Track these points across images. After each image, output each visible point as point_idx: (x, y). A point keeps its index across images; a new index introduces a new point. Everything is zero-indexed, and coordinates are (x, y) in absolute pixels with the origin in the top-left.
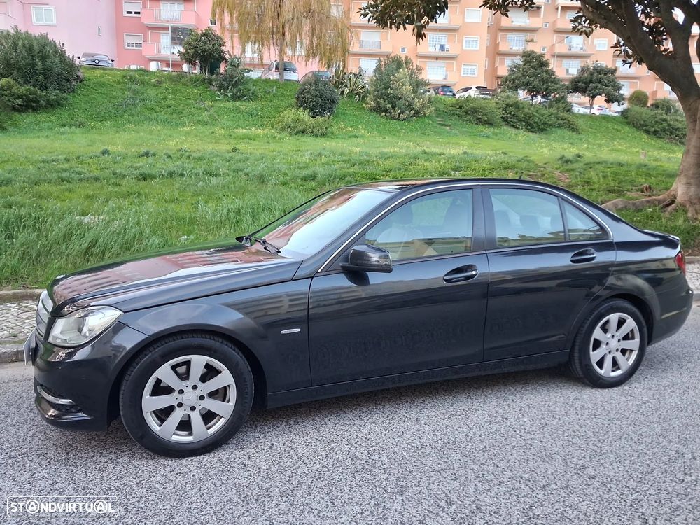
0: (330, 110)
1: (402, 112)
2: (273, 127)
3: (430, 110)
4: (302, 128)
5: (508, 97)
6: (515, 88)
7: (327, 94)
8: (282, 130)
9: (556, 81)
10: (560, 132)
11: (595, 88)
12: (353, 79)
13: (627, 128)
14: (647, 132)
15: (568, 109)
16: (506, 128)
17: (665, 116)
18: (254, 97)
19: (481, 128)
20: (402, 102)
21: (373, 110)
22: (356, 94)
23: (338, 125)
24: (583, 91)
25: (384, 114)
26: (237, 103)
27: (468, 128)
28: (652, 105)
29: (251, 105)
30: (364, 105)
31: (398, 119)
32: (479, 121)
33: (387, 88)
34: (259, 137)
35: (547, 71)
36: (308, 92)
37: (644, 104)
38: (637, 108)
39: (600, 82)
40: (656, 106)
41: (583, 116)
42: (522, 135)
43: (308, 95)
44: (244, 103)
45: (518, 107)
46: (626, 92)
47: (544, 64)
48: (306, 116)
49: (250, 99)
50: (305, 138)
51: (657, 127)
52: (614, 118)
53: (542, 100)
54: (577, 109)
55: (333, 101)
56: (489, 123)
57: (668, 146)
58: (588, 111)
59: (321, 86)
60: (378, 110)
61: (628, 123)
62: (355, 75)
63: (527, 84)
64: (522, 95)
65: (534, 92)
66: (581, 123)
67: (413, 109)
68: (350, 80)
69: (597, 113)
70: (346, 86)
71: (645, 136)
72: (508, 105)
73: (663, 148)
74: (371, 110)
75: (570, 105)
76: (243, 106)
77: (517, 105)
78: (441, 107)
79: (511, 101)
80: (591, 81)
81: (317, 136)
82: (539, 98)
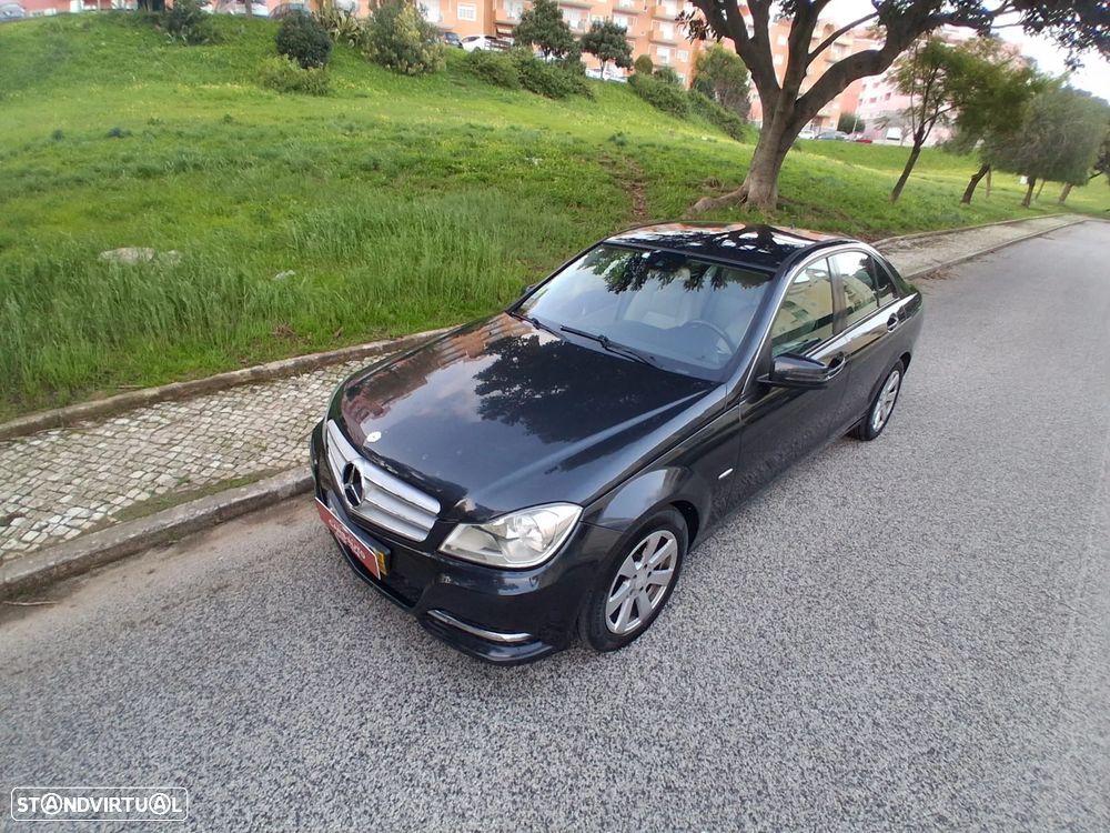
0: (323, 57)
1: (410, 65)
2: (252, 80)
3: (441, 64)
4: (293, 83)
5: (523, 53)
6: (528, 42)
7: (318, 37)
8: (267, 85)
9: (570, 36)
10: (577, 98)
11: (607, 49)
12: (344, 18)
13: (635, 98)
14: (653, 103)
15: (581, 71)
16: (525, 92)
17: (667, 86)
18: (217, 39)
19: (499, 91)
20: (410, 51)
21: (374, 60)
22: (350, 38)
23: (337, 79)
24: (594, 51)
25: (389, 66)
26: (198, 48)
27: (486, 89)
28: (656, 73)
29: (216, 51)
30: (363, 53)
31: (406, 73)
32: (496, 82)
33: (391, 33)
34: (239, 95)
35: (561, 24)
36: (292, 34)
37: (649, 72)
38: (643, 75)
39: (611, 43)
40: (660, 74)
41: (595, 80)
42: (544, 103)
43: (293, 38)
44: (206, 48)
45: (534, 66)
46: (635, 56)
47: (558, 15)
48: (294, 65)
49: (212, 43)
50: (299, 98)
51: (662, 99)
52: (623, 85)
53: (555, 58)
54: (590, 73)
55: (326, 47)
56: (506, 84)
57: (671, 120)
58: (598, 75)
59: (308, 26)
60: (383, 61)
61: (636, 92)
62: (345, 12)
63: (542, 37)
64: (536, 50)
65: (547, 47)
66: (595, 89)
67: (422, 62)
68: (340, 19)
69: (606, 77)
70: (336, 26)
71: (651, 107)
72: (524, 63)
73: (666, 122)
74: (371, 60)
75: (583, 67)
76: (204, 51)
77: (533, 63)
78: (452, 60)
79: (527, 58)
80: (602, 41)
81: (314, 94)
82: (551, 57)
